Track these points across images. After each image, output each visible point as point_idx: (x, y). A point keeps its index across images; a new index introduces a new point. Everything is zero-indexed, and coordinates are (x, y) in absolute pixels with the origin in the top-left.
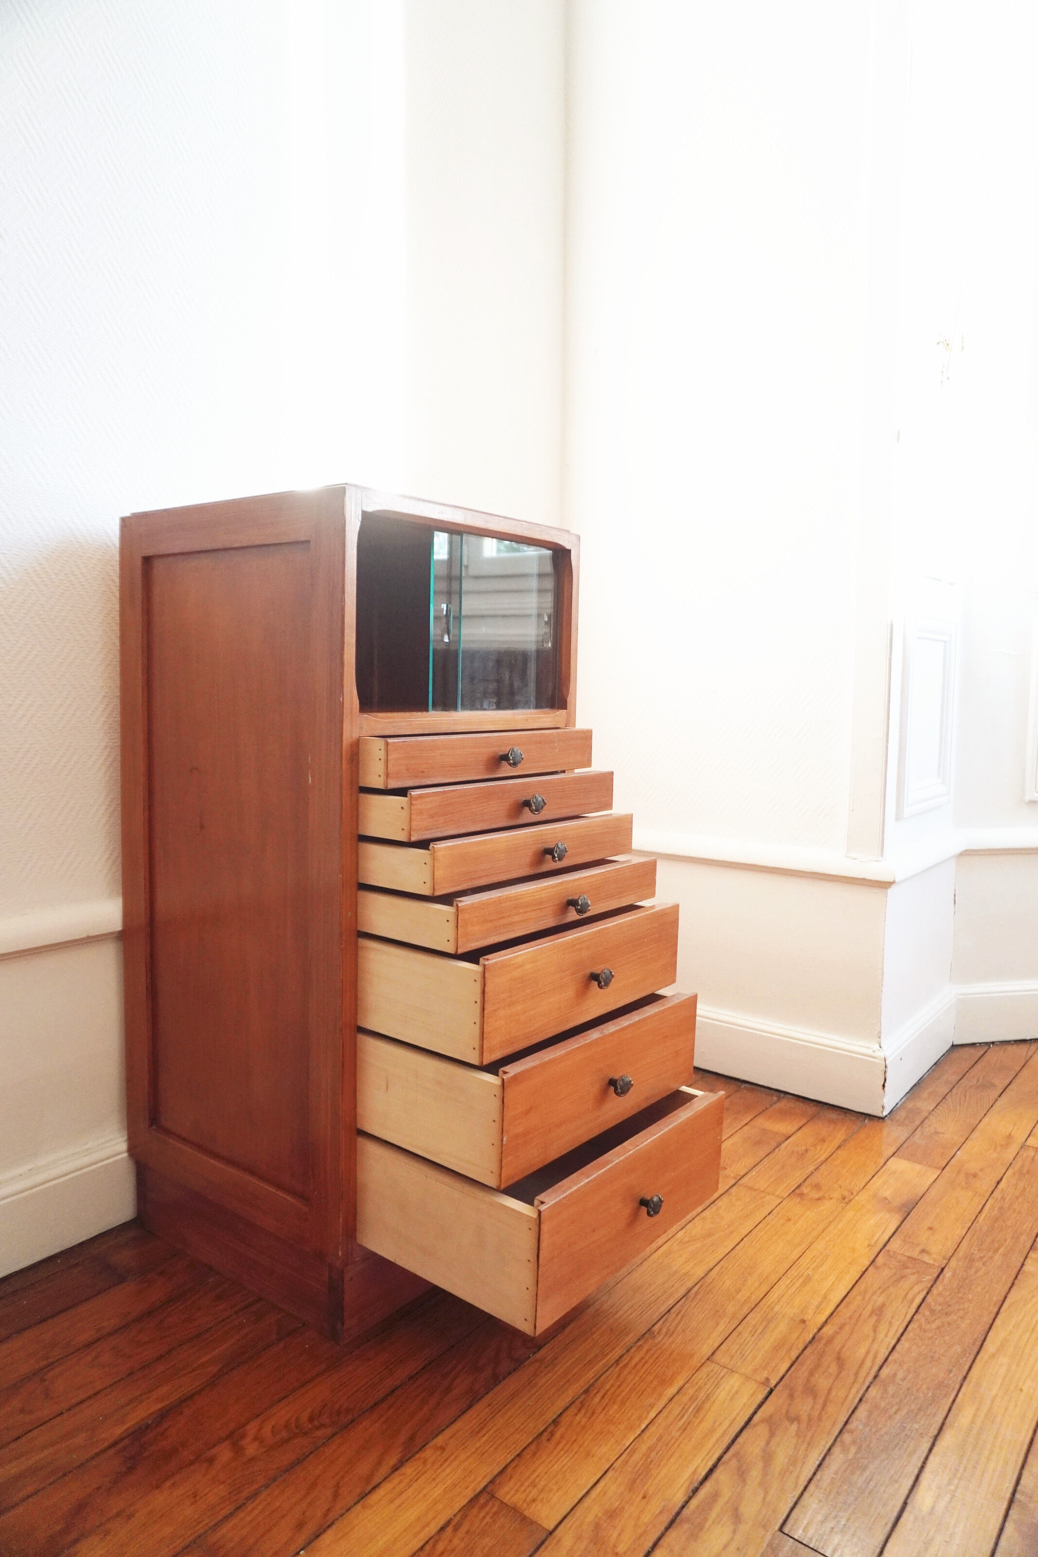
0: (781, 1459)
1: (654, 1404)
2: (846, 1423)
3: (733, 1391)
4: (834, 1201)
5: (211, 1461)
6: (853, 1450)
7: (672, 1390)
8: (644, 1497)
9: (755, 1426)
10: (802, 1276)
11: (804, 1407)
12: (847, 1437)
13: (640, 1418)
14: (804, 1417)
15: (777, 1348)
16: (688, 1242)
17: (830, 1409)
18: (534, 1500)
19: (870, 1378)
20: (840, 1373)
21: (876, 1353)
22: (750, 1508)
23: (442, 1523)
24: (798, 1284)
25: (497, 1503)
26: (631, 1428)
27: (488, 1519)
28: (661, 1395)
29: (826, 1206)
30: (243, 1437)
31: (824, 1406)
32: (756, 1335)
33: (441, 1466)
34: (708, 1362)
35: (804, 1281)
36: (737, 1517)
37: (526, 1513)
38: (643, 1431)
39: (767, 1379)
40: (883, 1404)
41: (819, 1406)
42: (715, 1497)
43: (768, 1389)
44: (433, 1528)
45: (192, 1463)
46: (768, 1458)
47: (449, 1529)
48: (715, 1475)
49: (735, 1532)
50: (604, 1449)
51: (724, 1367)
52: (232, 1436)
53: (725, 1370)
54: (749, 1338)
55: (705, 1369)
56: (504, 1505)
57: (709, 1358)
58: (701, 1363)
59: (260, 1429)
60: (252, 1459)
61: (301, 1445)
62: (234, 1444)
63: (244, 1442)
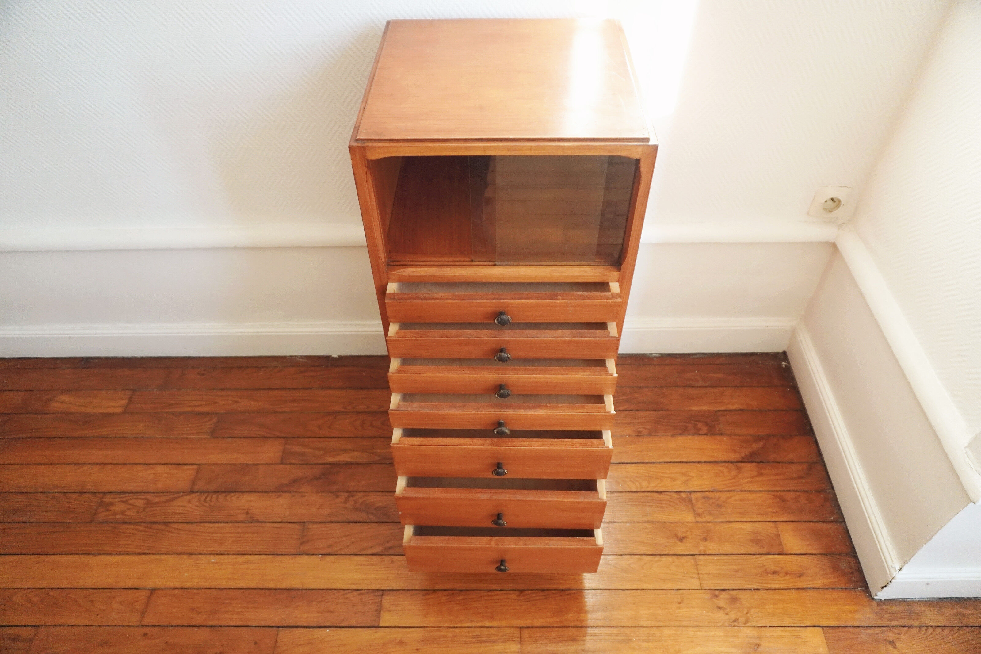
1: (474, 622)
3: (506, 651)
4: (727, 617)
5: (337, 497)
7: (487, 624)
8: (417, 650)
10: (627, 637)
13: (461, 621)
18: (389, 611)
23: (359, 588)
24: (619, 638)
25: (380, 600)
26: (451, 621)
27: (371, 601)
28: (482, 621)
29: (720, 616)
30: (353, 496)
33: (384, 568)
34: (519, 629)
37: (382, 612)
38: (454, 627)
44: (355, 587)
45: (332, 492)
47: (358, 592)
50: (432, 619)
51: (521, 638)
52: (351, 493)
53: (519, 639)
54: (551, 637)
55: (512, 630)
56: (381, 602)
57: (521, 627)
58: (515, 626)
59: (360, 498)
60: (346, 508)
61: (362, 516)
62: (349, 497)
63: (352, 499)
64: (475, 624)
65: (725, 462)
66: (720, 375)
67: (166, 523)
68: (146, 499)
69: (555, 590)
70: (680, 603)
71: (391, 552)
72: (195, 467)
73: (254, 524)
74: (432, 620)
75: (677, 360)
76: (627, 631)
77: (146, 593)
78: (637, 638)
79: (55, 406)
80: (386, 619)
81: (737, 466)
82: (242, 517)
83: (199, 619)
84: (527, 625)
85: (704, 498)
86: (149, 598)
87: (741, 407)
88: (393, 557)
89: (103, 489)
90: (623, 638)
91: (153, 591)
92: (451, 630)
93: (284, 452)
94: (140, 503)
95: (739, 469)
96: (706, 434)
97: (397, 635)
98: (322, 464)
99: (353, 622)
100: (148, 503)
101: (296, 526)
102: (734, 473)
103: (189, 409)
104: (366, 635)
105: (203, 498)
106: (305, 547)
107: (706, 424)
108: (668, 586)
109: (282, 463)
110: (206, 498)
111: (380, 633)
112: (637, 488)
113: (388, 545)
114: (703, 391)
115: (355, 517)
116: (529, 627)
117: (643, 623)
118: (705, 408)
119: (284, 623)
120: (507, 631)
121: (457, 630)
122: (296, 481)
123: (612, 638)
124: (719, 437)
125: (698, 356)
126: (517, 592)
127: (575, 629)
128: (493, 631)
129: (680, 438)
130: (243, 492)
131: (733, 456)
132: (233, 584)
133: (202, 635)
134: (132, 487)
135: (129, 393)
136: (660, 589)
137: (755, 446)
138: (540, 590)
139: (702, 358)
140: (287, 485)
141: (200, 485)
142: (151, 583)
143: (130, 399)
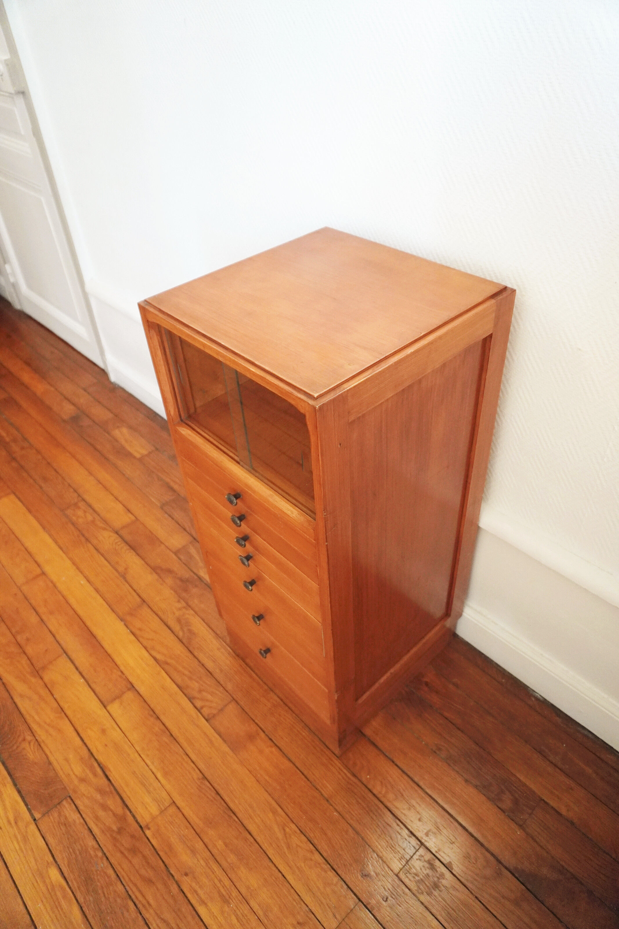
0: (101, 813)
1: (154, 765)
2: (107, 858)
3: (148, 806)
5: (179, 601)
6: (92, 853)
7: (160, 776)
8: (106, 745)
9: (123, 808)
10: (230, 897)
11: (126, 842)
12: (100, 854)
14: (118, 837)
15: (170, 847)
16: (284, 830)
17: (119, 855)
18: (122, 704)
19: (130, 893)
20: (140, 875)
21: (146, 909)
22: (83, 788)
24: (222, 890)
25: (126, 691)
26: (143, 749)
27: (120, 687)
28: (159, 769)
30: (187, 609)
31: (122, 853)
32: (184, 839)
34: (172, 802)
35: (223, 895)
36: (82, 780)
37: (117, 700)
38: (140, 755)
39: (149, 829)
40: (111, 888)
41: (122, 849)
42: (95, 775)
43: (143, 826)
45: (179, 597)
46: (104, 807)
47: (121, 674)
48: (105, 779)
49: (76, 776)
50: (136, 735)
51: (166, 809)
52: (189, 606)
53: (163, 808)
54: (182, 832)
55: (167, 797)
56: (123, 693)
57: (174, 802)
58: (172, 797)
59: (189, 614)
60: (174, 613)
61: (177, 628)
62: (184, 607)
63: (184, 610)
64: (152, 767)
65: (492, 855)
66: (589, 771)
67: (87, 540)
68: (94, 518)
69: (225, 803)
70: (298, 923)
71: (166, 667)
72: (133, 518)
73: (121, 578)
74: (134, 736)
75: (557, 718)
76: (235, 893)
77: (38, 571)
78: (234, 908)
79: (116, 433)
80: (115, 708)
81: (499, 869)
82: (121, 569)
83: (42, 610)
84: (179, 806)
85: (429, 862)
86: (37, 576)
87: (576, 821)
88: (163, 671)
89: (86, 497)
90: (224, 893)
91: (44, 573)
92: (136, 754)
93: (184, 547)
94: (90, 518)
95: (499, 874)
96: (503, 811)
97: (108, 723)
98: (194, 573)
99: (97, 689)
100: (93, 522)
101: (138, 600)
102: (488, 872)
103: (168, 480)
104: (94, 705)
105: (117, 541)
106: (128, 618)
107: (516, 802)
108: (308, 899)
109: (176, 553)
110: (118, 542)
111: (101, 712)
112: (380, 793)
113: (169, 661)
114: (550, 769)
115: (172, 623)
116: (179, 808)
117: (253, 903)
118: (533, 787)
119: (70, 653)
120: (164, 794)
121: (139, 759)
122: (170, 571)
123: (219, 885)
124: (513, 826)
125: (586, 733)
126: (201, 776)
127: (204, 846)
128: (156, 784)
129: (471, 790)
130: (138, 555)
131: (507, 858)
132: (75, 606)
133: (34, 619)
134: (96, 506)
135: (153, 448)
136: (296, 892)
137: (545, 871)
138: (215, 790)
139: (588, 737)
140: (162, 570)
141: (123, 533)
142: (48, 569)
143: (150, 453)
